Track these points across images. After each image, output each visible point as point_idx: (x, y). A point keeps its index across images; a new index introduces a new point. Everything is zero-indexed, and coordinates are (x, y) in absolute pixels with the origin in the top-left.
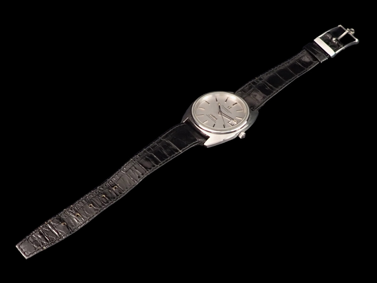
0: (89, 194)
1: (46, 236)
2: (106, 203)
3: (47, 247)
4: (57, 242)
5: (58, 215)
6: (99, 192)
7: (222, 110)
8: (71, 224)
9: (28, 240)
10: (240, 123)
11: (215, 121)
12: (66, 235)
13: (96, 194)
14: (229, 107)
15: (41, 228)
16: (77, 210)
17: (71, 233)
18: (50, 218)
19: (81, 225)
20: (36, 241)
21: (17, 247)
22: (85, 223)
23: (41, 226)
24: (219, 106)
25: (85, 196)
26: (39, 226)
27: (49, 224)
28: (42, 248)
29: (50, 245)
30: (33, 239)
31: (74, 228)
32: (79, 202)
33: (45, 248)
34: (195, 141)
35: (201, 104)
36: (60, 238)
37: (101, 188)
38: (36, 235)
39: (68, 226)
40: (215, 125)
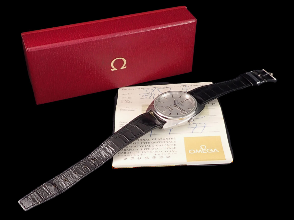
0: (74, 165)
1: (41, 195)
2: (87, 171)
3: (41, 202)
4: (49, 199)
5: (51, 180)
6: (82, 164)
7: (176, 103)
8: (60, 186)
9: (27, 197)
10: (190, 112)
11: (171, 111)
12: (56, 194)
13: (80, 165)
14: (182, 102)
15: (38, 189)
16: (65, 177)
17: (60, 193)
18: (45, 182)
19: (68, 187)
20: (33, 198)
21: (19, 202)
22: (70, 186)
23: (38, 188)
24: (175, 101)
25: (72, 167)
26: (36, 188)
27: (44, 186)
28: (38, 203)
29: (44, 201)
30: (31, 197)
31: (62, 189)
32: (67, 171)
33: (39, 203)
34: (155, 125)
35: (161, 99)
36: (52, 196)
37: (84, 161)
38: (34, 194)
39: (58, 187)
40: (171, 113)
